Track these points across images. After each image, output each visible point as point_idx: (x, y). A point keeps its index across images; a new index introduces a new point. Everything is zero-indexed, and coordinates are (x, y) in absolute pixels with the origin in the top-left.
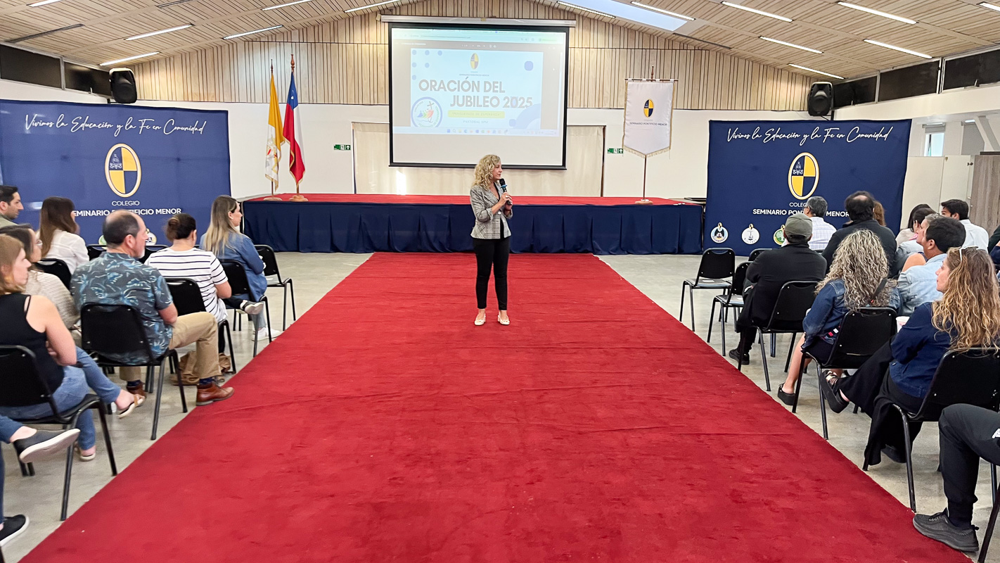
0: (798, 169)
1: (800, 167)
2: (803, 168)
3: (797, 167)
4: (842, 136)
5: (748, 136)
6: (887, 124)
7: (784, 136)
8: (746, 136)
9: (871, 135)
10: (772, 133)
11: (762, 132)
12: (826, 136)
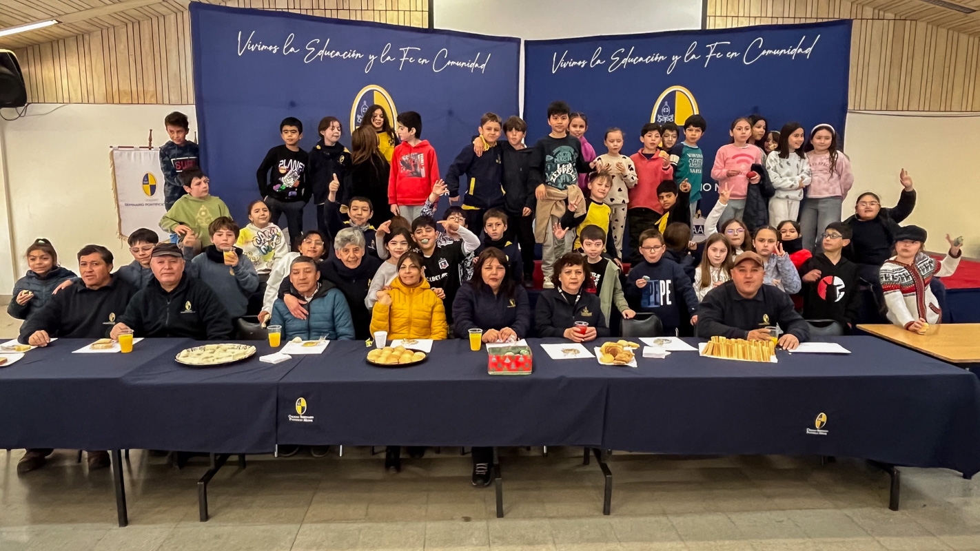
0: (666, 114)
1: (668, 110)
2: (673, 112)
3: (663, 110)
4: (735, 54)
5: (584, 63)
6: (810, 31)
7: (641, 59)
8: (580, 63)
9: (783, 51)
10: (622, 56)
11: (605, 56)
12: (709, 56)
